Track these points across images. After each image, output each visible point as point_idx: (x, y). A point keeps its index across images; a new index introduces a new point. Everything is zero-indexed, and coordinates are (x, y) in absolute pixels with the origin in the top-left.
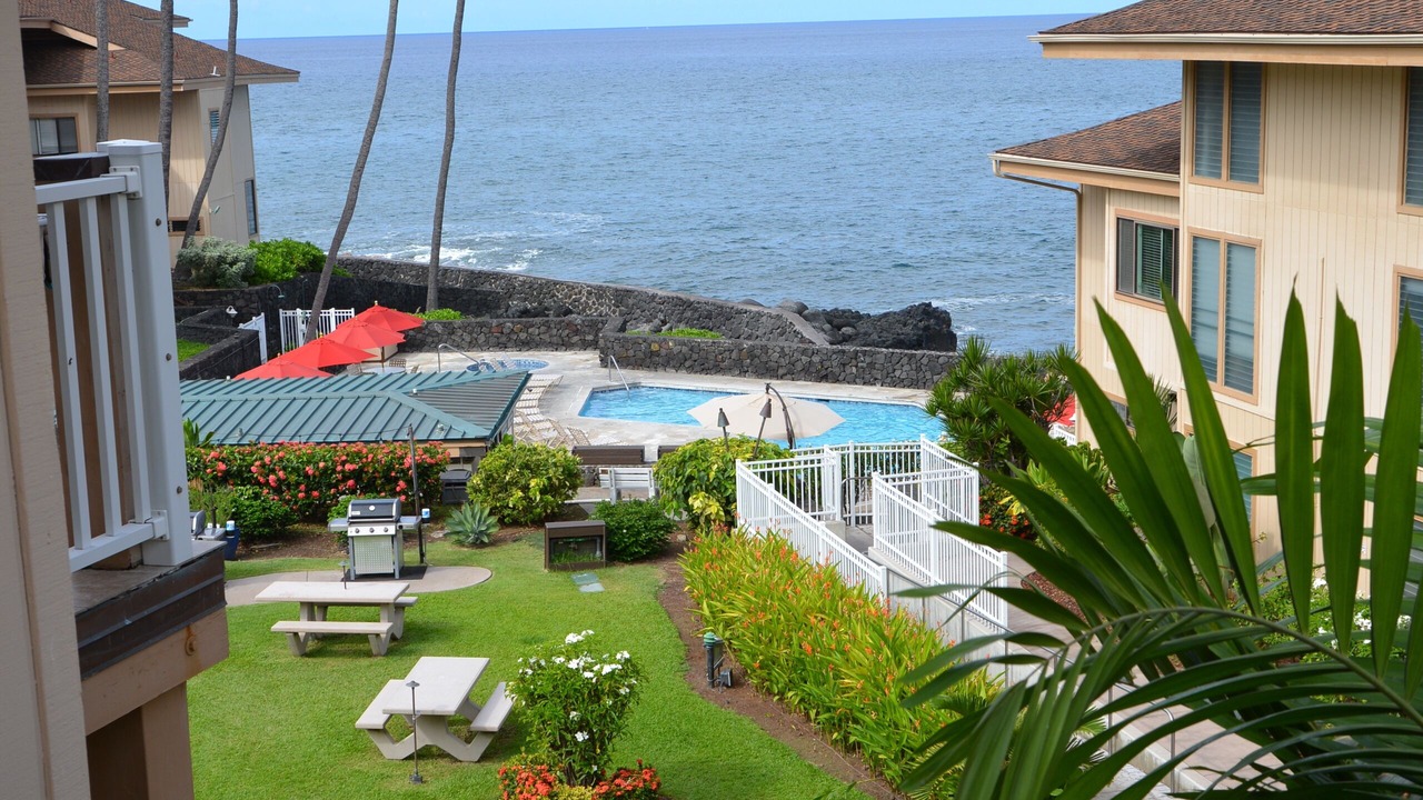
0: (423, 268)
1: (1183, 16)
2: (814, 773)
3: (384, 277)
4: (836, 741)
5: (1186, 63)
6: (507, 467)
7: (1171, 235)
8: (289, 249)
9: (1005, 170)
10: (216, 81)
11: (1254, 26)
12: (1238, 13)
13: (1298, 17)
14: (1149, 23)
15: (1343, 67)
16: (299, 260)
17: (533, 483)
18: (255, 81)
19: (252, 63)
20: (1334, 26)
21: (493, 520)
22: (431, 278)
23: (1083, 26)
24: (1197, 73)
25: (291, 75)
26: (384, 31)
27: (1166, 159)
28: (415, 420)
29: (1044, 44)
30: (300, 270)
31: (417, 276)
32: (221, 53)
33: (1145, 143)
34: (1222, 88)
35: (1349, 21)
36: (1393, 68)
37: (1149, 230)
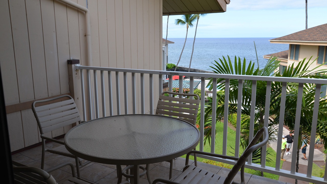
0: (188, 68)
1: (289, 38)
2: (231, 130)
3: (183, 69)
4: (234, 127)
5: (290, 44)
6: (197, 92)
7: (286, 67)
8: (172, 64)
9: (265, 58)
10: (164, 43)
11: (298, 40)
12: (296, 38)
13: (304, 39)
14: (284, 39)
15: (312, 45)
16: (173, 66)
17: (200, 94)
18: (169, 43)
19: (169, 41)
20: (308, 40)
21: (194, 98)
22: (189, 69)
23: (276, 39)
24: (291, 46)
25: (173, 43)
26: (185, 37)
27: (286, 57)
28: (186, 86)
29: (271, 41)
30: (173, 67)
31: (187, 69)
32: (165, 40)
33: (284, 55)
34: (294, 48)
35: (310, 39)
36: (317, 46)
37: (284, 66)
